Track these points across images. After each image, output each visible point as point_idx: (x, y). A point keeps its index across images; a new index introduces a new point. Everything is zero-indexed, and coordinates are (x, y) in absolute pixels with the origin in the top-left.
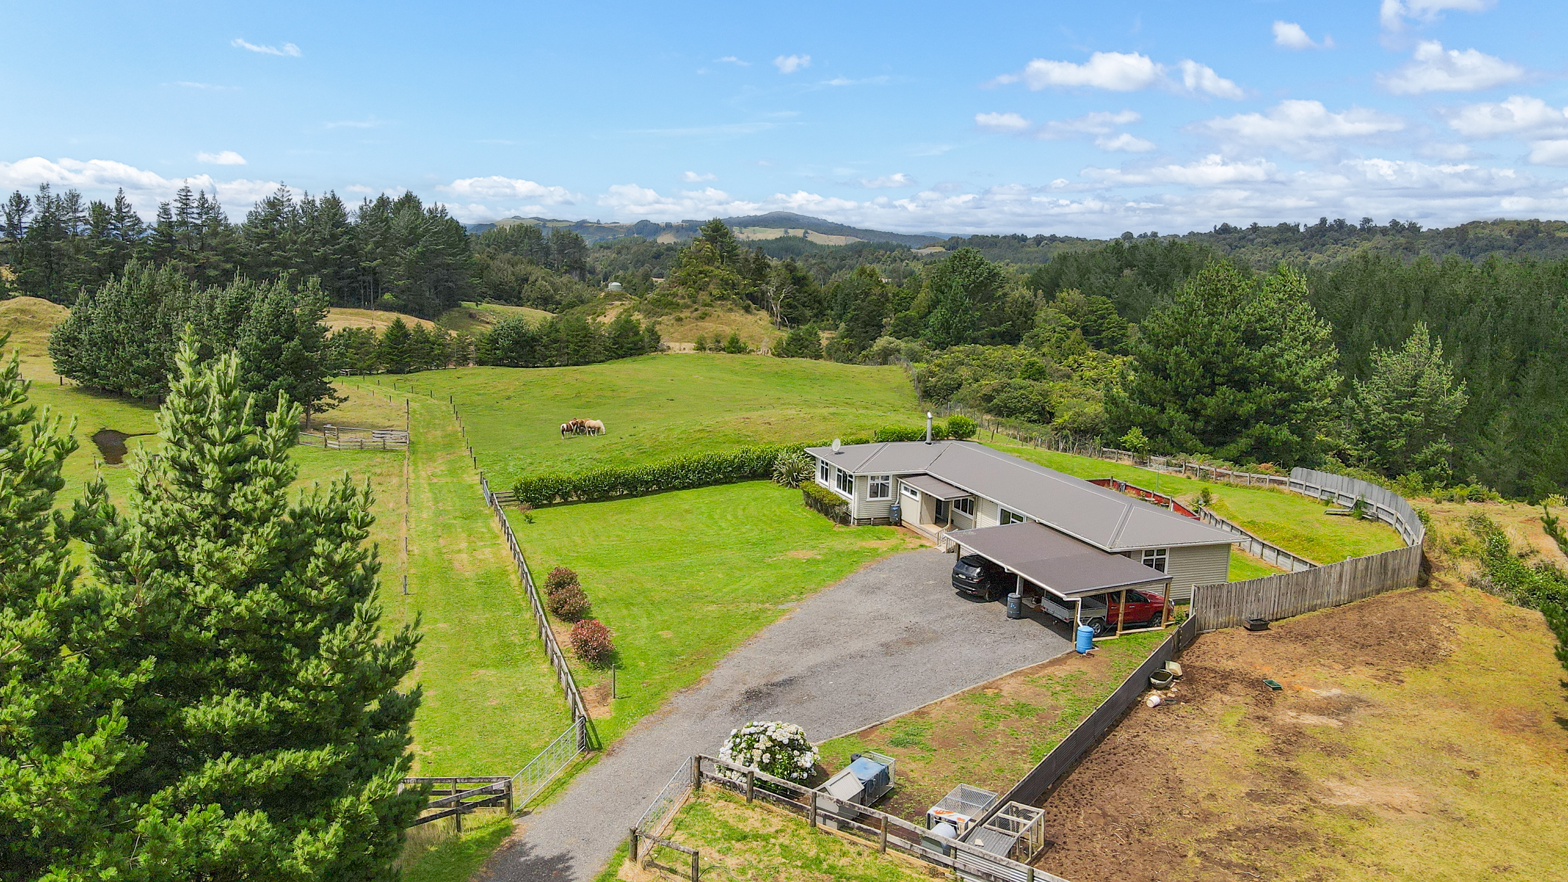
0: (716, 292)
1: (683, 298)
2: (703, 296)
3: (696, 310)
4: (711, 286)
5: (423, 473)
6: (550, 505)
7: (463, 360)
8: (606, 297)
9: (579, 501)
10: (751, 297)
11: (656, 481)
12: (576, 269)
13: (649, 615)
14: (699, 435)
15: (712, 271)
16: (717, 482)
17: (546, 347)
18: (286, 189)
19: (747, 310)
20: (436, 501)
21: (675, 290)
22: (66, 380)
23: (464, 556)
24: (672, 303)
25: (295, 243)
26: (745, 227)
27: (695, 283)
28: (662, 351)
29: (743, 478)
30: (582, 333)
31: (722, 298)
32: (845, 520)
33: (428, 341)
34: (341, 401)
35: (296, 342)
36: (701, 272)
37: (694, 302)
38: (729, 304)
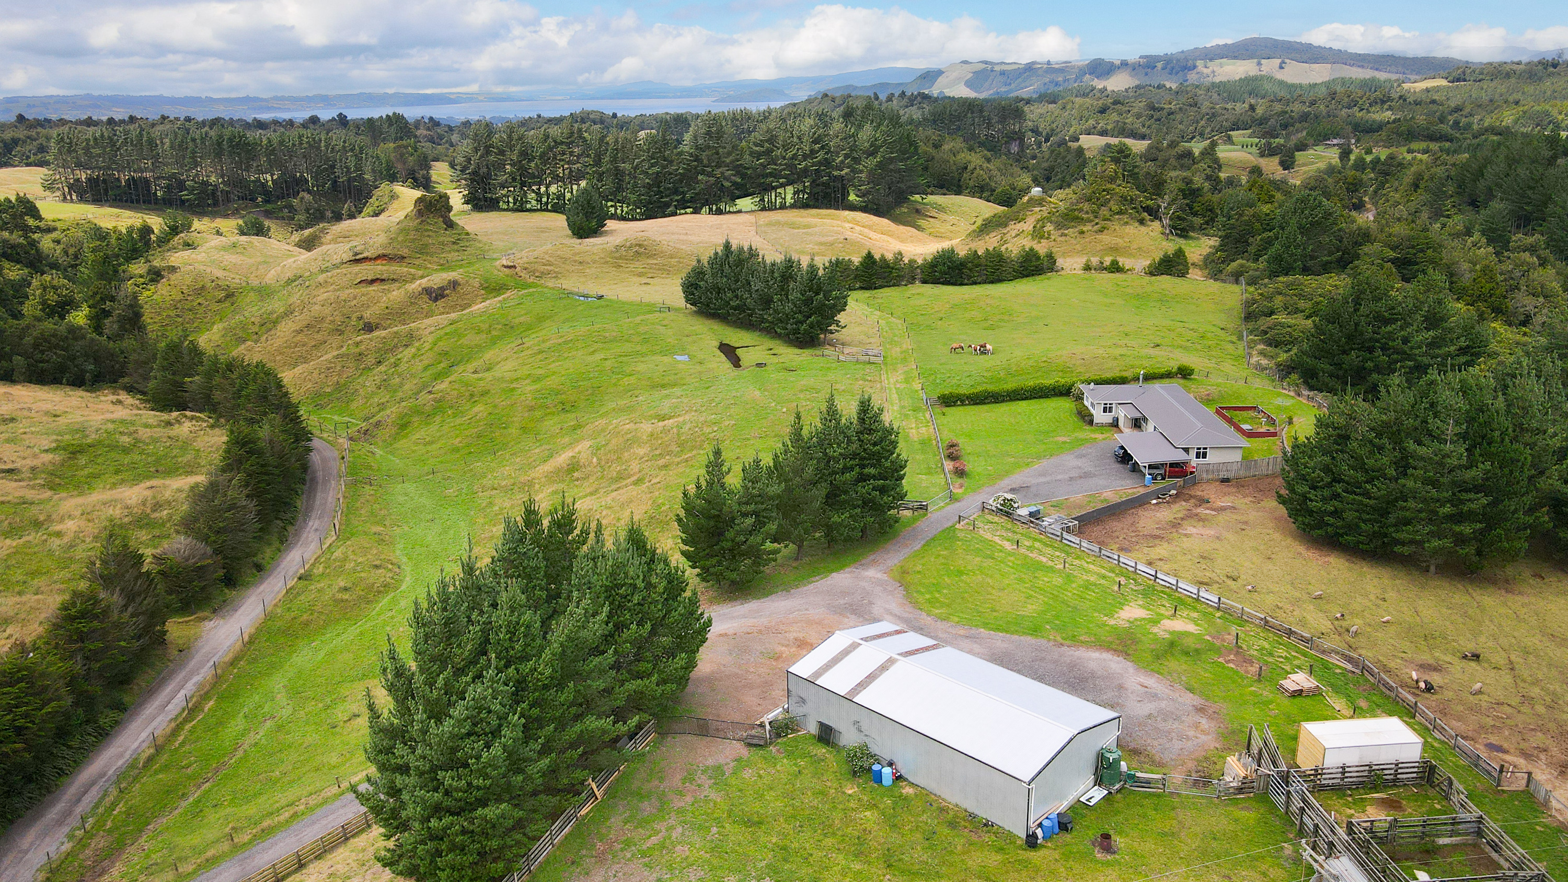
0: (1115, 208)
1: (1087, 213)
2: (1104, 212)
3: (1097, 224)
4: (1112, 202)
5: (891, 380)
6: (954, 406)
7: (912, 280)
8: (1028, 201)
9: (969, 404)
10: (1147, 209)
11: (1008, 395)
12: (1015, 140)
13: (986, 461)
14: (1043, 365)
15: (1114, 189)
16: (1040, 397)
17: (970, 270)
19: (1142, 222)
20: (900, 400)
21: (1081, 205)
22: (688, 306)
23: (914, 431)
24: (1077, 218)
25: (784, 158)
26: (1211, 60)
27: (1098, 199)
28: (1057, 271)
29: (1056, 395)
31: (1120, 213)
32: (1091, 422)
33: (889, 267)
34: (842, 328)
35: (821, 296)
36: (1104, 190)
37: (1096, 217)
38: (1125, 218)
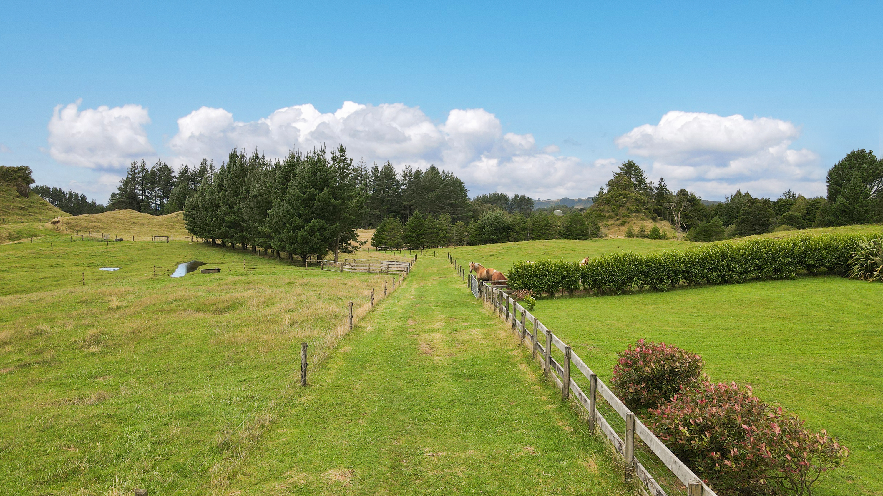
0: (632, 207)
1: (608, 212)
2: (623, 211)
3: (618, 219)
4: (628, 204)
7: (460, 242)
10: (657, 211)
15: (628, 194)
18: (364, 161)
19: (655, 219)
21: (602, 207)
27: (616, 201)
28: (601, 237)
30: (544, 223)
31: (636, 211)
33: (436, 227)
36: (620, 195)
37: (617, 215)
38: (641, 216)
